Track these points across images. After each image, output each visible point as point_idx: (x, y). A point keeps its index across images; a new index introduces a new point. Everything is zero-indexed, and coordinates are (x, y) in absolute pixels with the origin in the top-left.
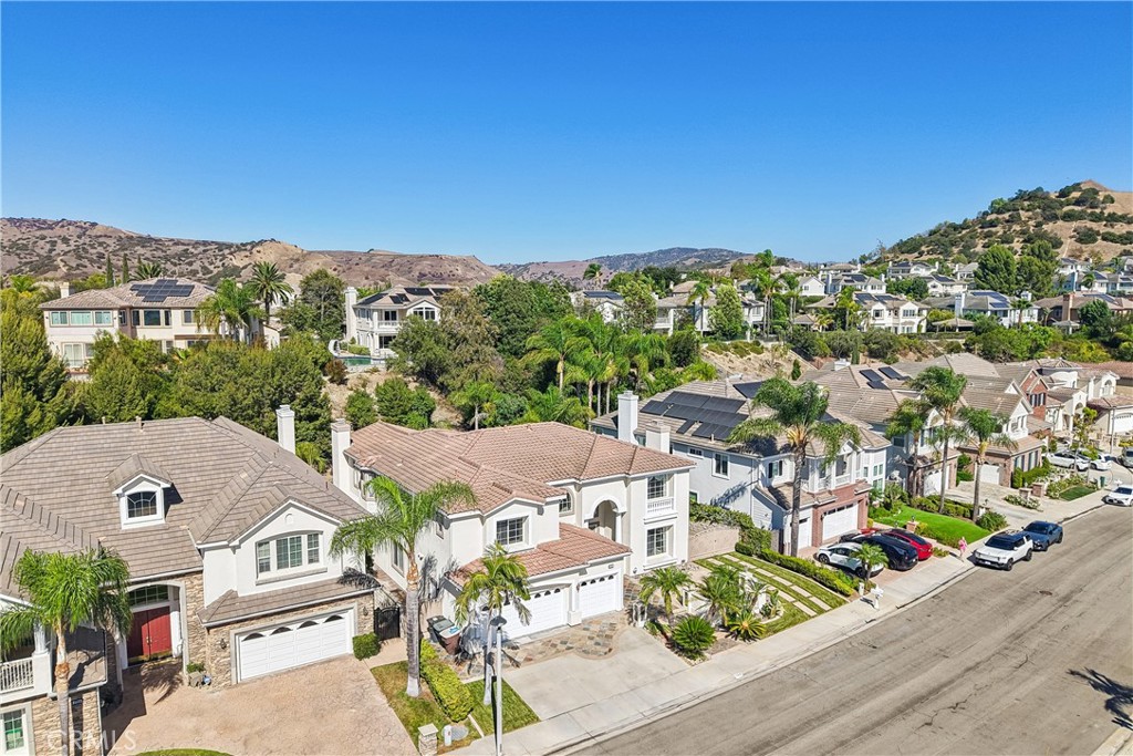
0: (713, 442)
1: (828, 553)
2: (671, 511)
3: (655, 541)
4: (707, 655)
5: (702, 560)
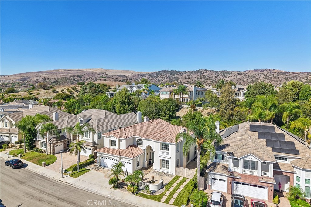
2: (168, 156)
3: (165, 164)
4: (118, 189)
5: (179, 176)
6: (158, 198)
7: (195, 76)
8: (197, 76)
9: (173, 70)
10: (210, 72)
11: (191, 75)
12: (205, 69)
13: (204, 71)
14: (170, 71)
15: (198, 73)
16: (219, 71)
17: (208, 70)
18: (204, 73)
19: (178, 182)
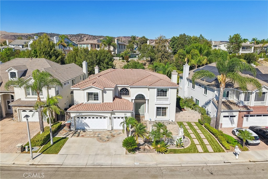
0: (205, 82)
1: (235, 131)
2: (167, 102)
3: (161, 111)
4: (137, 152)
5: (180, 122)
6: (193, 149)
7: (76, 40)
8: (78, 40)
9: (53, 33)
10: (90, 36)
11: (72, 38)
12: (84, 34)
13: (84, 35)
14: (49, 34)
15: (78, 37)
16: (97, 36)
17: (87, 35)
18: (84, 37)
19: (188, 127)
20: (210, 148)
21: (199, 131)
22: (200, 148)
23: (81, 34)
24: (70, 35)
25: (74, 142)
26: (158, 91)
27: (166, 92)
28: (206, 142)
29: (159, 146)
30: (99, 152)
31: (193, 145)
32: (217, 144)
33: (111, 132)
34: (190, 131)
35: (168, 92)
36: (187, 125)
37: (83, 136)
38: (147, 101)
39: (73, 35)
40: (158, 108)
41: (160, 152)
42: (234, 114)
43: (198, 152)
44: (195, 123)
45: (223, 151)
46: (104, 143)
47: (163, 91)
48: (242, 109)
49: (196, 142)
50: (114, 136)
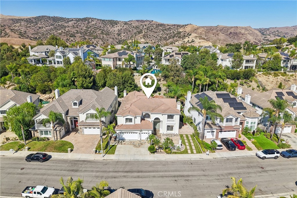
0: (199, 108)
2: (174, 123)
3: (170, 128)
4: (156, 153)
5: (182, 134)
6: (186, 152)
7: (83, 25)
8: (86, 25)
10: (98, 21)
13: (92, 19)
15: (85, 22)
16: (107, 20)
19: (185, 138)
20: (195, 151)
21: (191, 141)
22: (189, 151)
23: (89, 18)
24: (75, 18)
25: (121, 148)
26: (168, 116)
27: (173, 116)
28: (193, 147)
29: (167, 150)
30: (136, 153)
31: (186, 150)
32: (199, 149)
33: (140, 142)
34: (186, 141)
35: (174, 117)
36: (185, 136)
37: (124, 144)
38: (161, 122)
39: (79, 19)
40: (168, 126)
41: (167, 153)
42: (214, 130)
43: (188, 153)
44: (191, 135)
45: (202, 153)
46: (137, 148)
47: (171, 116)
48: (218, 128)
49: (188, 147)
50: (142, 144)
